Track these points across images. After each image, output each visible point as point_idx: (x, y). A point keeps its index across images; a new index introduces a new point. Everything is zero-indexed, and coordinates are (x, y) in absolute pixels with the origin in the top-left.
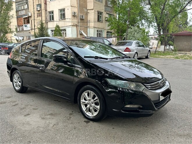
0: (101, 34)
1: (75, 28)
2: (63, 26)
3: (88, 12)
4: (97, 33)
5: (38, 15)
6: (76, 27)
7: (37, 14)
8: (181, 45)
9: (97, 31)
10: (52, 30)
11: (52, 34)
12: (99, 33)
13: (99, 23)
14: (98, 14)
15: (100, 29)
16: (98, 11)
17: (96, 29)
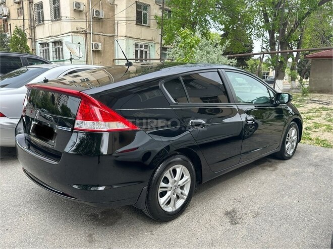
0: (146, 52)
1: (81, 38)
2: (58, 34)
3: (115, 3)
4: (136, 52)
5: (19, 12)
6: (83, 35)
7: (18, 9)
8: (325, 79)
9: (136, 45)
10: (42, 42)
11: (42, 51)
12: (141, 52)
13: (139, 28)
14: (137, 7)
15: (142, 42)
16: (136, 2)
17: (132, 43)
